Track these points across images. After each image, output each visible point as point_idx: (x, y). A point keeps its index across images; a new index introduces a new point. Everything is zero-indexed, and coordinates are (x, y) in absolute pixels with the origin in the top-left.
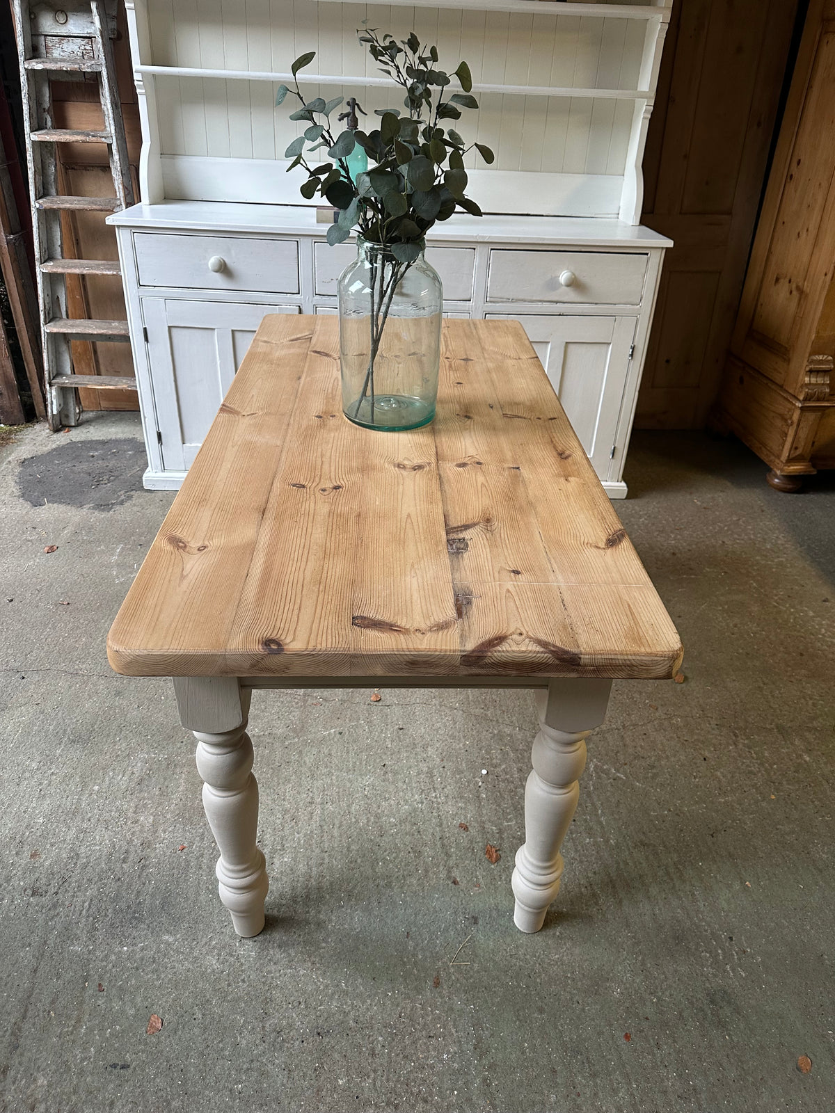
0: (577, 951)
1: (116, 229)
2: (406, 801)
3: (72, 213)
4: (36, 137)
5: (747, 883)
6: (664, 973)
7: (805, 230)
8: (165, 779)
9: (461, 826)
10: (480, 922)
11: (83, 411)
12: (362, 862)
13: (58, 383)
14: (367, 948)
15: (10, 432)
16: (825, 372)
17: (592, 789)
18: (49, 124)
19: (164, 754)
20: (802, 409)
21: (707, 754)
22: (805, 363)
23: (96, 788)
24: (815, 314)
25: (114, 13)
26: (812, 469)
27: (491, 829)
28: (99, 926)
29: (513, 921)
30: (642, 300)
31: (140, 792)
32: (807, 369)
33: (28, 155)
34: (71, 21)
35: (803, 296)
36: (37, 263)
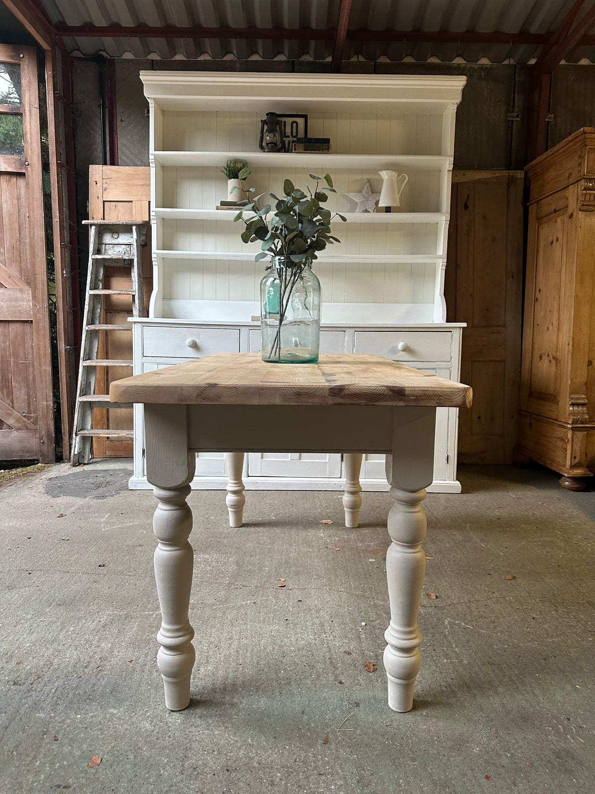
0: (441, 724)
1: (133, 324)
2: (303, 639)
3: (107, 332)
4: (92, 292)
5: (577, 686)
6: (515, 739)
7: (551, 325)
8: (123, 625)
9: (345, 652)
10: (361, 706)
11: (94, 458)
12: (268, 670)
13: (81, 434)
14: (270, 719)
15: (44, 467)
16: (583, 405)
17: (447, 633)
18: (101, 287)
19: (124, 612)
20: (572, 429)
21: (534, 616)
22: (568, 400)
23: (72, 628)
24: (567, 369)
25: (145, 233)
26: (589, 473)
27: (369, 654)
28: (61, 702)
29: (388, 706)
30: (452, 359)
31: (103, 631)
32: (570, 403)
33: (86, 302)
34: (120, 237)
35: (558, 361)
36: (81, 361)
